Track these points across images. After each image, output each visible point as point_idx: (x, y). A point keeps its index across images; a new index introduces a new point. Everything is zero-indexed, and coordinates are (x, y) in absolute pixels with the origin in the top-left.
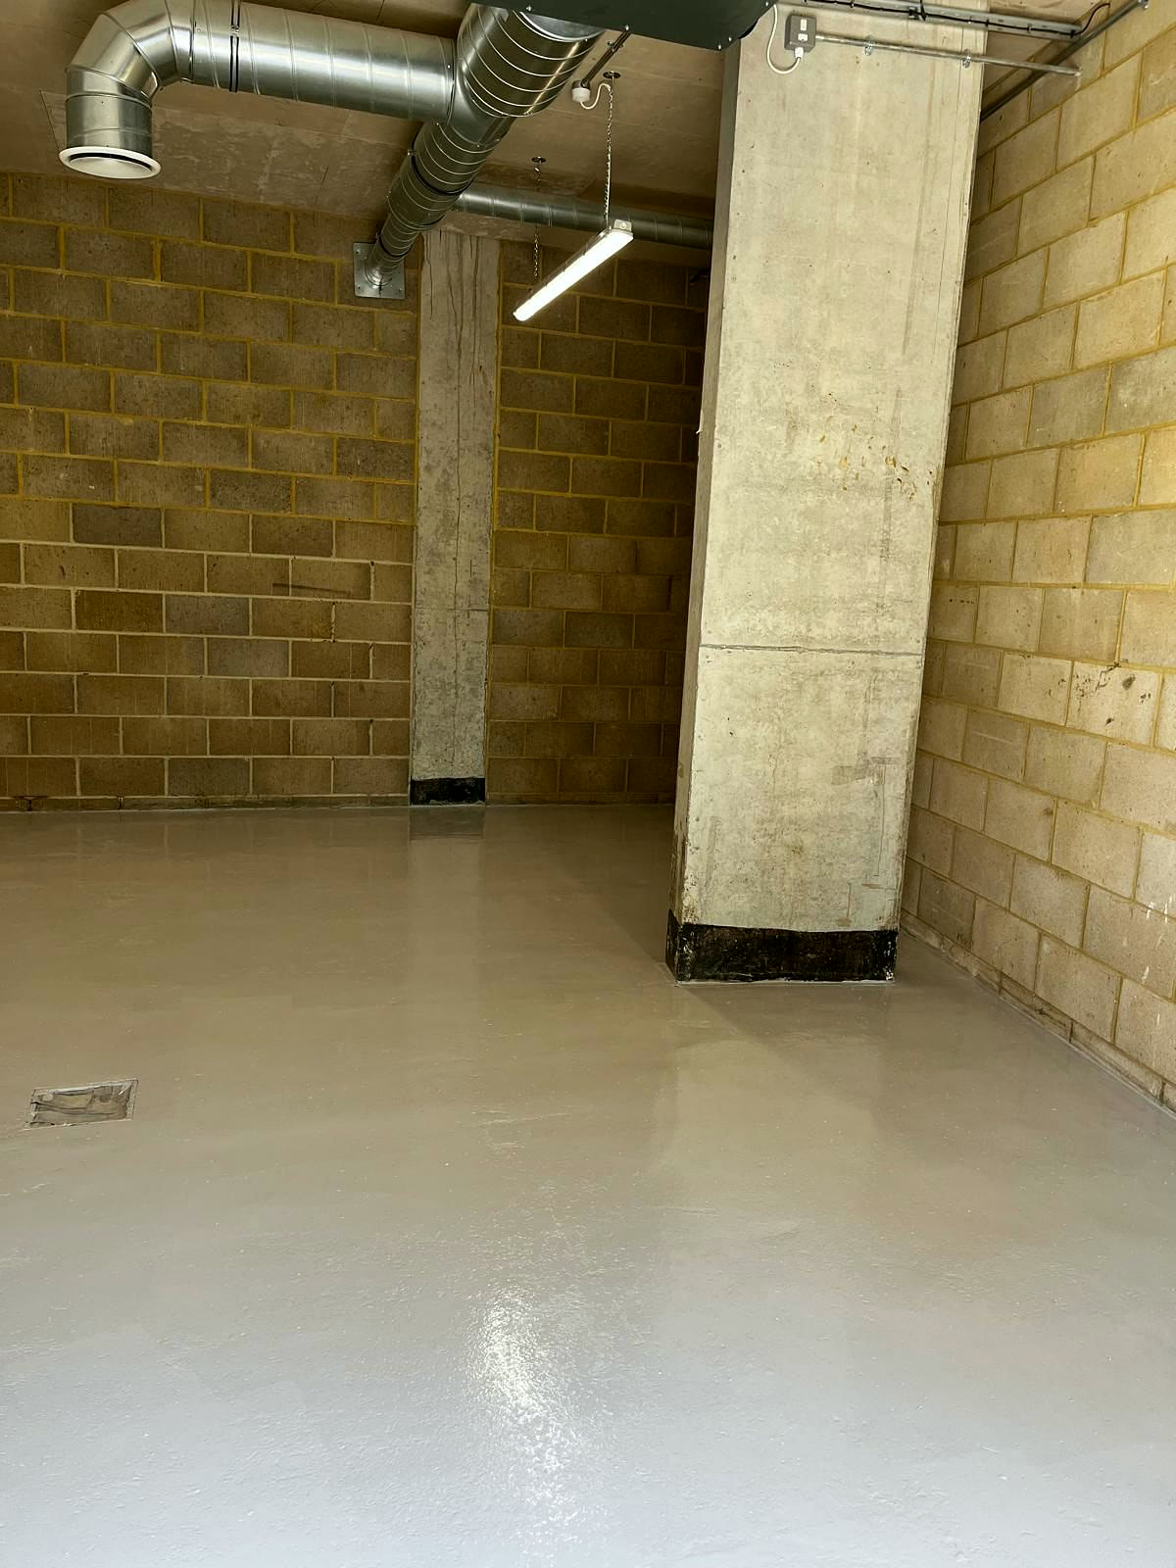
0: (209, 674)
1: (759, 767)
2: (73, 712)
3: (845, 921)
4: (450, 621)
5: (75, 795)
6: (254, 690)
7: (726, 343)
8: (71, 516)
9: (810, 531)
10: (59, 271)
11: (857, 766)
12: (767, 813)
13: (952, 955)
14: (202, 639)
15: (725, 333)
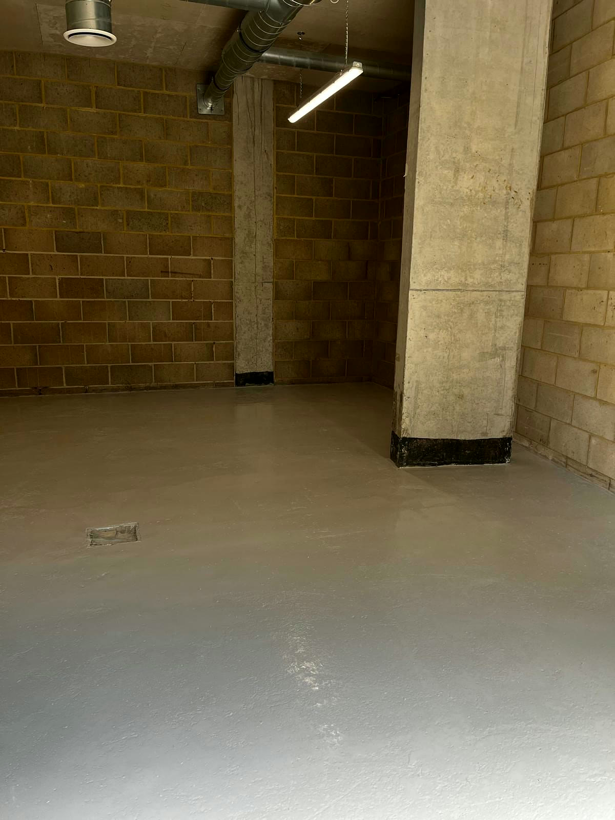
0: (130, 320)
1: (441, 354)
2: (60, 342)
3: (485, 434)
4: (253, 289)
5: (63, 386)
6: (153, 328)
7: (422, 125)
8: (54, 238)
9: (466, 227)
10: (41, 105)
11: (491, 352)
12: (445, 377)
13: (537, 449)
14: (125, 302)
15: (421, 121)
